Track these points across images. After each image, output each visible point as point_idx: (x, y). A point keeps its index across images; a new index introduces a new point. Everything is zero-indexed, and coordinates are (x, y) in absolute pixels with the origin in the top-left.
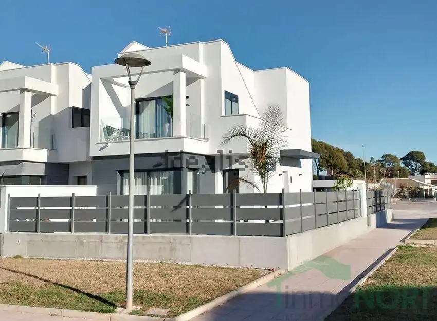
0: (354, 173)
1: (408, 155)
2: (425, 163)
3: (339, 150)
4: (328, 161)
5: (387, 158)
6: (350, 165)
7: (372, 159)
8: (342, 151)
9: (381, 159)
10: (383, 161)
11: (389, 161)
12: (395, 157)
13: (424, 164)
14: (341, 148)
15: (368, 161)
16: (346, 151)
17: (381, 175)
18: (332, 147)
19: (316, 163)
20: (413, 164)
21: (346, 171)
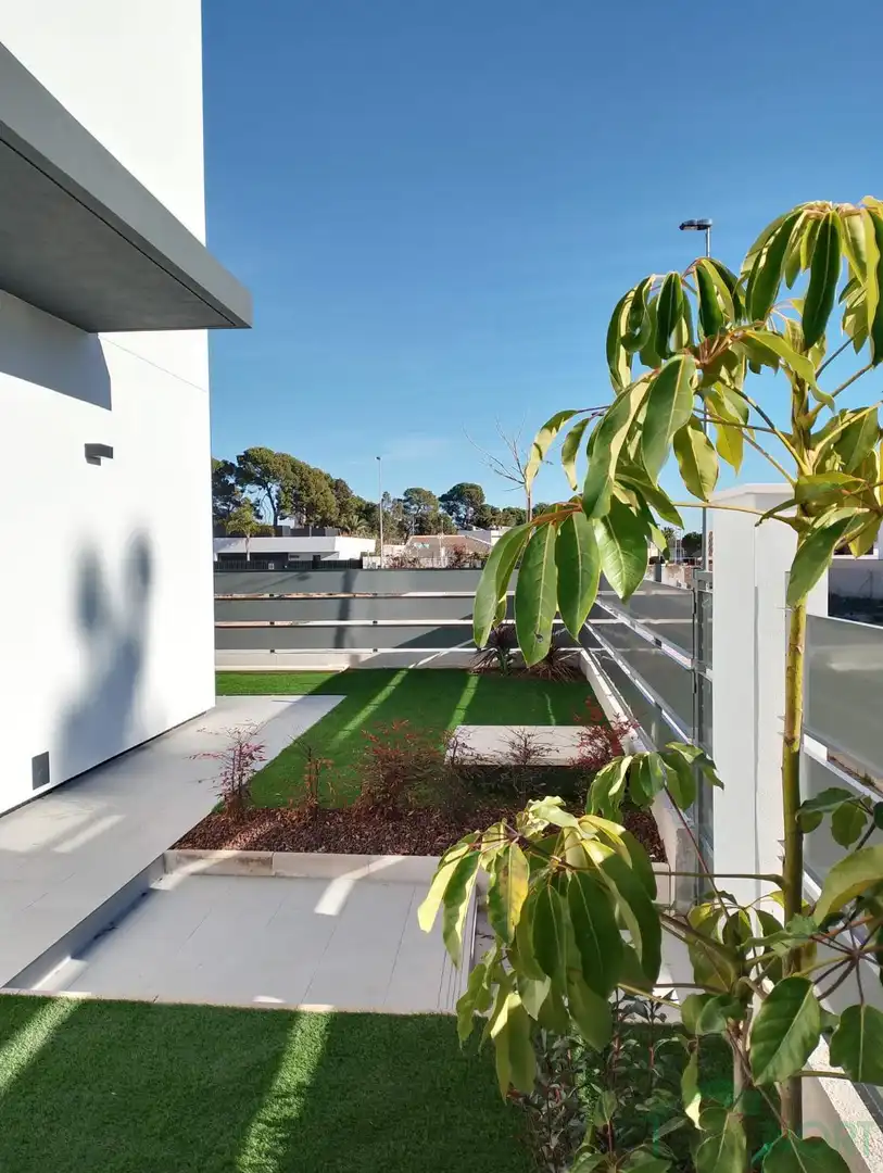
0: (350, 524)
1: (454, 490)
2: (483, 508)
3: (321, 473)
4: (297, 497)
5: (414, 495)
6: (343, 507)
7: (386, 495)
8: (327, 477)
9: (403, 498)
10: (405, 501)
11: (418, 502)
12: (430, 494)
13: (481, 509)
14: (325, 471)
15: (377, 501)
16: (335, 477)
17: (403, 531)
18: (307, 466)
19: (272, 502)
20: (462, 508)
21: (335, 518)
